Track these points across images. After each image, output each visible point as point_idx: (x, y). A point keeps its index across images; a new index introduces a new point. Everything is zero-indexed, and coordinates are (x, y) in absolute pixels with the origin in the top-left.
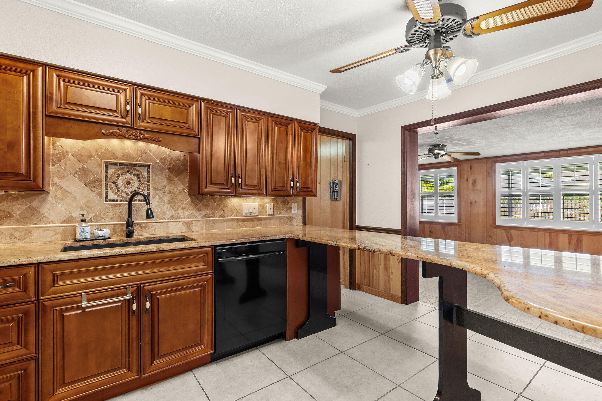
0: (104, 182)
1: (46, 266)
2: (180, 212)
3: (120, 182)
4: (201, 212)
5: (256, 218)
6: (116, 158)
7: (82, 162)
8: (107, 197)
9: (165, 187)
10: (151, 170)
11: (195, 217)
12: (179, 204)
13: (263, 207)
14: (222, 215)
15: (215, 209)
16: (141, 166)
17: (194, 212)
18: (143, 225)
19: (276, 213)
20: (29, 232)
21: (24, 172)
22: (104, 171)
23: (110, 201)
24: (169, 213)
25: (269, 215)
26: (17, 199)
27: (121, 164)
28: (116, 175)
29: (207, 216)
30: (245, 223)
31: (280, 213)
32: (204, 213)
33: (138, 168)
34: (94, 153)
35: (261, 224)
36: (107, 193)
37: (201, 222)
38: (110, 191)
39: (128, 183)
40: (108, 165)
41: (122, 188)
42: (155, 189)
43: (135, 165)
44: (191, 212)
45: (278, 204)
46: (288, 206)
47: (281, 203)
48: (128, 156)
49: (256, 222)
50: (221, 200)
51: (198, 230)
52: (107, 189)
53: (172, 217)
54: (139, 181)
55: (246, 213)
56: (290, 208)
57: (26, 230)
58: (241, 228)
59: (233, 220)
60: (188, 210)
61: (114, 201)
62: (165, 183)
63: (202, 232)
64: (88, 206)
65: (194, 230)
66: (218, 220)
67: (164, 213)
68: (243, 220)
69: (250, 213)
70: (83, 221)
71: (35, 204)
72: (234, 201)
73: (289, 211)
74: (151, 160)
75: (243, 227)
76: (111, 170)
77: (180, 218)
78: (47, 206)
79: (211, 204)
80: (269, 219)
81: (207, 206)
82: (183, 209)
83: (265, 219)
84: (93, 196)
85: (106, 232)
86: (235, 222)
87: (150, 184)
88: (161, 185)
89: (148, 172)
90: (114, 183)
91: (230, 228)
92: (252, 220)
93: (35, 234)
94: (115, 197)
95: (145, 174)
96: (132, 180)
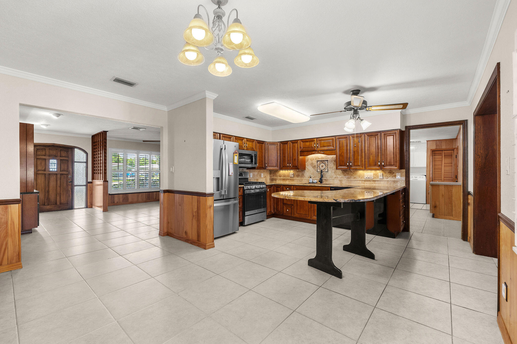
0: (316, 166)
1: (295, 186)
2: (338, 176)
3: (320, 166)
4: (346, 176)
5: (372, 180)
6: (319, 159)
7: (312, 161)
8: (317, 171)
9: (333, 167)
10: (329, 162)
11: (344, 178)
12: (337, 173)
13: (376, 175)
14: (355, 178)
15: (352, 175)
16: (326, 160)
17: (343, 176)
18: (327, 180)
19: (384, 178)
20: (302, 180)
21: (296, 165)
22: (316, 163)
23: (318, 172)
24: (335, 176)
25: (380, 179)
26: (300, 171)
27: (321, 161)
28: (319, 164)
29: (348, 178)
30: (366, 182)
31: (387, 178)
32: (347, 177)
33: (325, 161)
34: (314, 158)
35: (375, 183)
36: (317, 169)
37: (346, 180)
38: (318, 169)
39: (322, 166)
40: (317, 161)
41: (321, 168)
42: (330, 168)
43: (324, 160)
44: (342, 176)
45: (386, 174)
46: (394, 175)
47: (388, 173)
48: (322, 158)
49: (372, 182)
50: (354, 171)
51: (345, 183)
52: (317, 168)
53: (335, 178)
54: (325, 165)
55: (366, 178)
56: (395, 176)
57: (302, 179)
58: (364, 184)
59: (360, 180)
60: (341, 175)
61: (319, 172)
62: (333, 166)
63: (346, 184)
64: (313, 174)
65: (343, 183)
66: (353, 180)
67: (333, 176)
68: (365, 181)
69: (369, 178)
70: (311, 177)
71: (303, 173)
72: (361, 172)
73: (394, 177)
74: (328, 158)
75: (365, 184)
76: (318, 163)
77: (338, 178)
78: (305, 173)
79: (350, 173)
80: (381, 181)
81: (348, 174)
82: (339, 175)
83: (378, 181)
84: (314, 171)
85: (315, 181)
86: (361, 181)
87: (328, 166)
88: (331, 167)
89: (328, 162)
90: (319, 166)
91: (359, 184)
92: (370, 181)
93: (303, 180)
94: (319, 171)
95: (327, 163)
96: (323, 165)
